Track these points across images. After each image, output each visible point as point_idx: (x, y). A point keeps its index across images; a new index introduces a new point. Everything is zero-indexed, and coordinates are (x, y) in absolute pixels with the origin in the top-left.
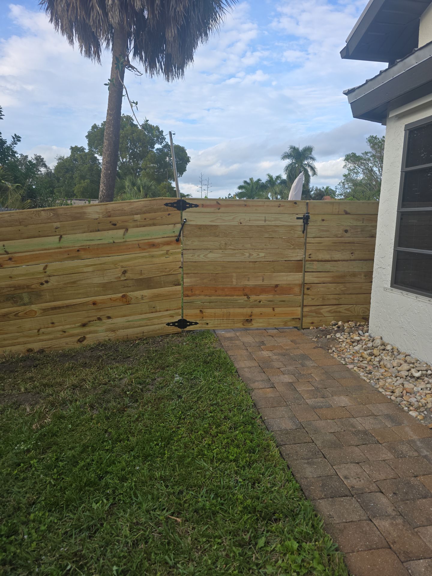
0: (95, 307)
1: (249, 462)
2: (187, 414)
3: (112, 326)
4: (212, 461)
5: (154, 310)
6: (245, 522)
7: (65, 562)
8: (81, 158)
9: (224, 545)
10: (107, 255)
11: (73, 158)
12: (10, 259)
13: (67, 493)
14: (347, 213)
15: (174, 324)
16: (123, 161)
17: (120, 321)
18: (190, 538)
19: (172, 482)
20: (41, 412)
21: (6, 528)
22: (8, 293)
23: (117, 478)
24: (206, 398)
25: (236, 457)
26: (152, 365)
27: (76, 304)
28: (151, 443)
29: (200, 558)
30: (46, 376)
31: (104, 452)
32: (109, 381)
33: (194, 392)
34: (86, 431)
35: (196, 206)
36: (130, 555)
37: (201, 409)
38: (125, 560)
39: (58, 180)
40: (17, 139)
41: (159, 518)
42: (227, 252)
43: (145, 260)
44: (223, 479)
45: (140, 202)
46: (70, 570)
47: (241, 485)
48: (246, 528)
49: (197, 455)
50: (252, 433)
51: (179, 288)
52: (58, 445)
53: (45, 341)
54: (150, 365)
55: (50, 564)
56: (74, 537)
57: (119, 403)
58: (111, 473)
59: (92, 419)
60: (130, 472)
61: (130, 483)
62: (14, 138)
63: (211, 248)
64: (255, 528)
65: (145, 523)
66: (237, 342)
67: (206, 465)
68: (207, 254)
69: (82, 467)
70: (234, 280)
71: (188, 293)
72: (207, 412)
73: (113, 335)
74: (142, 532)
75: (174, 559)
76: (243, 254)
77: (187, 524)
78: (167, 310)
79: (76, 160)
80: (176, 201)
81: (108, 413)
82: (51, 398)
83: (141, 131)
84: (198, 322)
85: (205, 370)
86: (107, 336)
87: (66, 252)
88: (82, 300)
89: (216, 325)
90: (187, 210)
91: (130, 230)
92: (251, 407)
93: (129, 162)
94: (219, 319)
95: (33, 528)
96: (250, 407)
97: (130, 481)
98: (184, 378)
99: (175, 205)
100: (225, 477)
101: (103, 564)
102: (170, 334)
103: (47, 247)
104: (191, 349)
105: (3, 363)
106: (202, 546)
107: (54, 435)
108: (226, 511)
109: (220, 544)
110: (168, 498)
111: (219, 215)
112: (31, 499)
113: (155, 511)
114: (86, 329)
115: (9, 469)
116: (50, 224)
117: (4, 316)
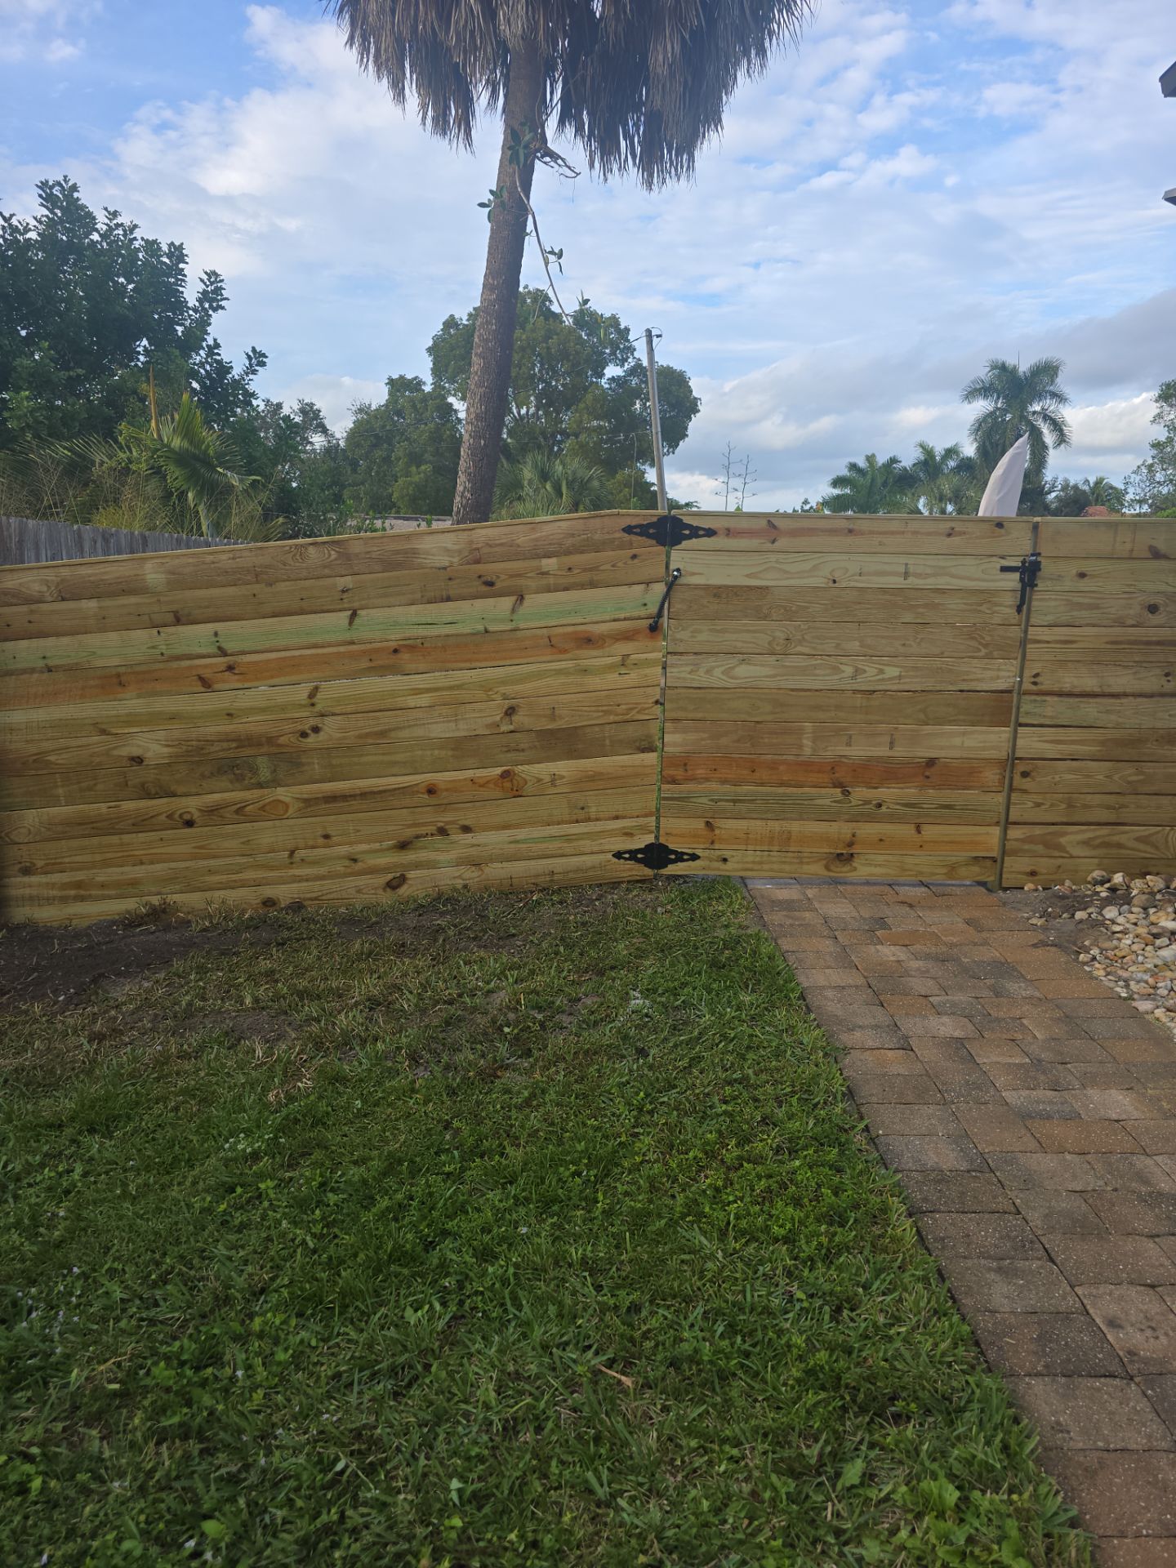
0: (433, 800)
1: (828, 1250)
2: (661, 1100)
3: (473, 851)
4: (723, 1234)
5: (581, 815)
6: (808, 1412)
7: (332, 1450)
8: (414, 406)
9: (747, 1465)
10: (468, 665)
11: (392, 408)
12: (230, 668)
13: (343, 1274)
14: (1156, 555)
15: (633, 855)
16: (519, 413)
17: (493, 840)
18: (655, 1434)
19: (612, 1278)
20: (289, 1062)
21: (194, 1346)
22: (222, 755)
23: (471, 1251)
24: (712, 1062)
25: (790, 1230)
26: (573, 961)
27: (385, 791)
28: (562, 1169)
29: (681, 1490)
30: (306, 970)
31: (440, 1178)
32: (460, 995)
33: (682, 1042)
34: (397, 1120)
35: (710, 533)
36: (494, 1456)
37: (697, 1091)
38: (482, 1467)
39: (354, 465)
40: (257, 359)
41: (575, 1369)
42: (790, 661)
43: (562, 679)
44: (752, 1286)
45: (558, 524)
46: (342, 1472)
47: (802, 1309)
48: (811, 1427)
49: (681, 1213)
50: (839, 1170)
51: (651, 758)
52: (326, 1148)
53: (307, 880)
54: (566, 961)
55: (296, 1451)
56: (356, 1388)
57: (483, 1056)
58: (455, 1236)
59: (413, 1091)
60: (503, 1239)
61: (502, 1267)
62: (249, 358)
63: (744, 651)
64: (835, 1432)
65: (537, 1376)
66: (807, 915)
67: (705, 1242)
68: (733, 668)
69: (383, 1212)
70: (807, 742)
71: (675, 773)
72: (716, 1099)
73: (475, 874)
74: (529, 1400)
75: (609, 1485)
76: (836, 670)
77: (647, 1396)
78: (617, 818)
79: (399, 413)
80: (655, 519)
81: (454, 1079)
82: (315, 1028)
83: (570, 330)
84: (698, 852)
85: (715, 986)
86: (459, 877)
87: (364, 652)
88: (400, 779)
89: (750, 866)
90: (685, 544)
91: (530, 600)
92: (839, 1096)
93: (535, 414)
94: (758, 848)
95: (258, 1354)
96: (835, 1098)
97: (502, 1263)
98: (654, 1001)
99: (651, 531)
100: (758, 1282)
101: (426, 1469)
102: (622, 882)
103: (318, 639)
104: (678, 927)
105: (205, 930)
106: (686, 1459)
107: (318, 1122)
108: (757, 1374)
109: (737, 1462)
110: (601, 1320)
111: (773, 557)
112: (256, 1278)
113: (564, 1350)
114: (410, 856)
115: (209, 1199)
116: (329, 581)
117: (212, 811)
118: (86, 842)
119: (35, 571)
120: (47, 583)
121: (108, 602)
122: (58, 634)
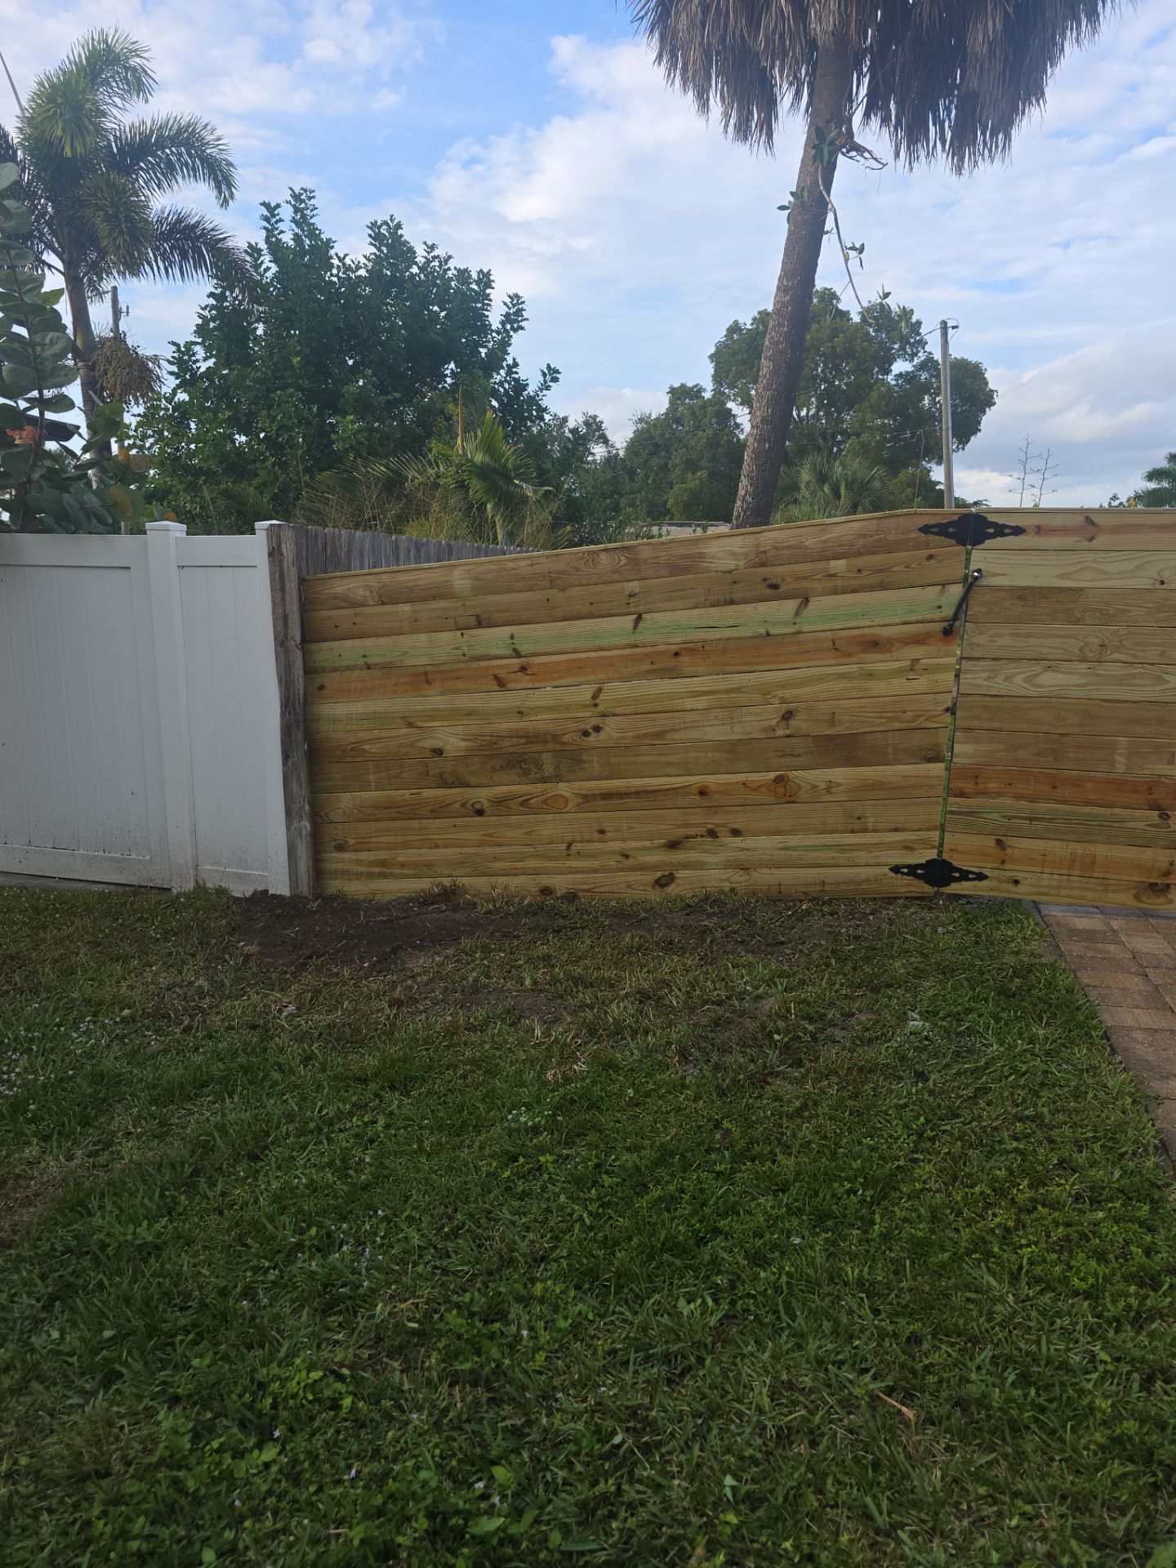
0: (704, 802)
1: (1138, 1313)
2: (944, 1128)
3: (741, 855)
4: (1015, 1278)
5: (857, 825)
6: (1114, 1483)
7: (610, 1424)
8: (693, 414)
9: (1041, 1525)
10: (747, 668)
11: (673, 416)
12: (523, 669)
13: (618, 1255)
15: (912, 870)
16: (798, 415)
17: (764, 844)
18: (939, 1474)
19: (891, 1304)
20: (565, 1044)
21: (483, 1300)
22: (511, 750)
23: (743, 1253)
24: (1001, 1094)
25: (1093, 1286)
26: (845, 975)
27: (658, 791)
28: (836, 1185)
29: (967, 1536)
30: (580, 958)
31: (711, 1176)
32: (729, 998)
33: (966, 1070)
34: (668, 1113)
35: (1018, 531)
36: (768, 1461)
37: (984, 1124)
38: (755, 1469)
39: (632, 473)
40: (551, 375)
41: (852, 1389)
42: (1102, 670)
43: (846, 684)
44: (1048, 1338)
45: (851, 524)
46: (618, 1446)
47: (1106, 1372)
48: (1117, 1499)
49: (967, 1249)
50: (1151, 1230)
51: (938, 768)
52: (600, 1131)
53: (582, 872)
54: (837, 974)
55: (576, 1417)
56: (631, 1368)
57: (752, 1060)
58: (727, 1235)
59: (684, 1086)
60: (775, 1247)
61: (774, 1274)
62: (544, 375)
63: (1051, 657)
64: (1145, 1509)
65: (812, 1391)
66: (1112, 948)
67: (994, 1283)
68: (1037, 675)
69: (655, 1201)
70: (1120, 760)
71: (964, 785)
72: (1005, 1134)
73: (743, 878)
74: (803, 1412)
75: (889, 1515)
77: (930, 1432)
78: (896, 830)
79: (678, 421)
80: (956, 518)
81: (724, 1080)
82: (589, 1015)
83: (858, 328)
84: (986, 872)
85: (1004, 1015)
86: (727, 880)
87: (646, 655)
88: (680, 779)
89: (1045, 890)
90: (988, 543)
91: (814, 602)
92: (1151, 1150)
93: (816, 416)
94: (1056, 871)
95: (540, 1318)
96: (1146, 1150)
97: (775, 1270)
98: (935, 1025)
99: (951, 530)
100: (1054, 1336)
101: (700, 1460)
102: (899, 898)
103: (604, 643)
104: (961, 950)
105: (489, 912)
106: (973, 1504)
107: (594, 1105)
108: (1053, 1432)
109: (1030, 1519)
110: (879, 1345)
111: (1090, 556)
112: (537, 1246)
113: (839, 1368)
114: (678, 856)
115: (494, 1164)
116: (618, 586)
117: (500, 802)
118: (391, 824)
120: (369, 588)
121: (420, 606)
122: (377, 636)
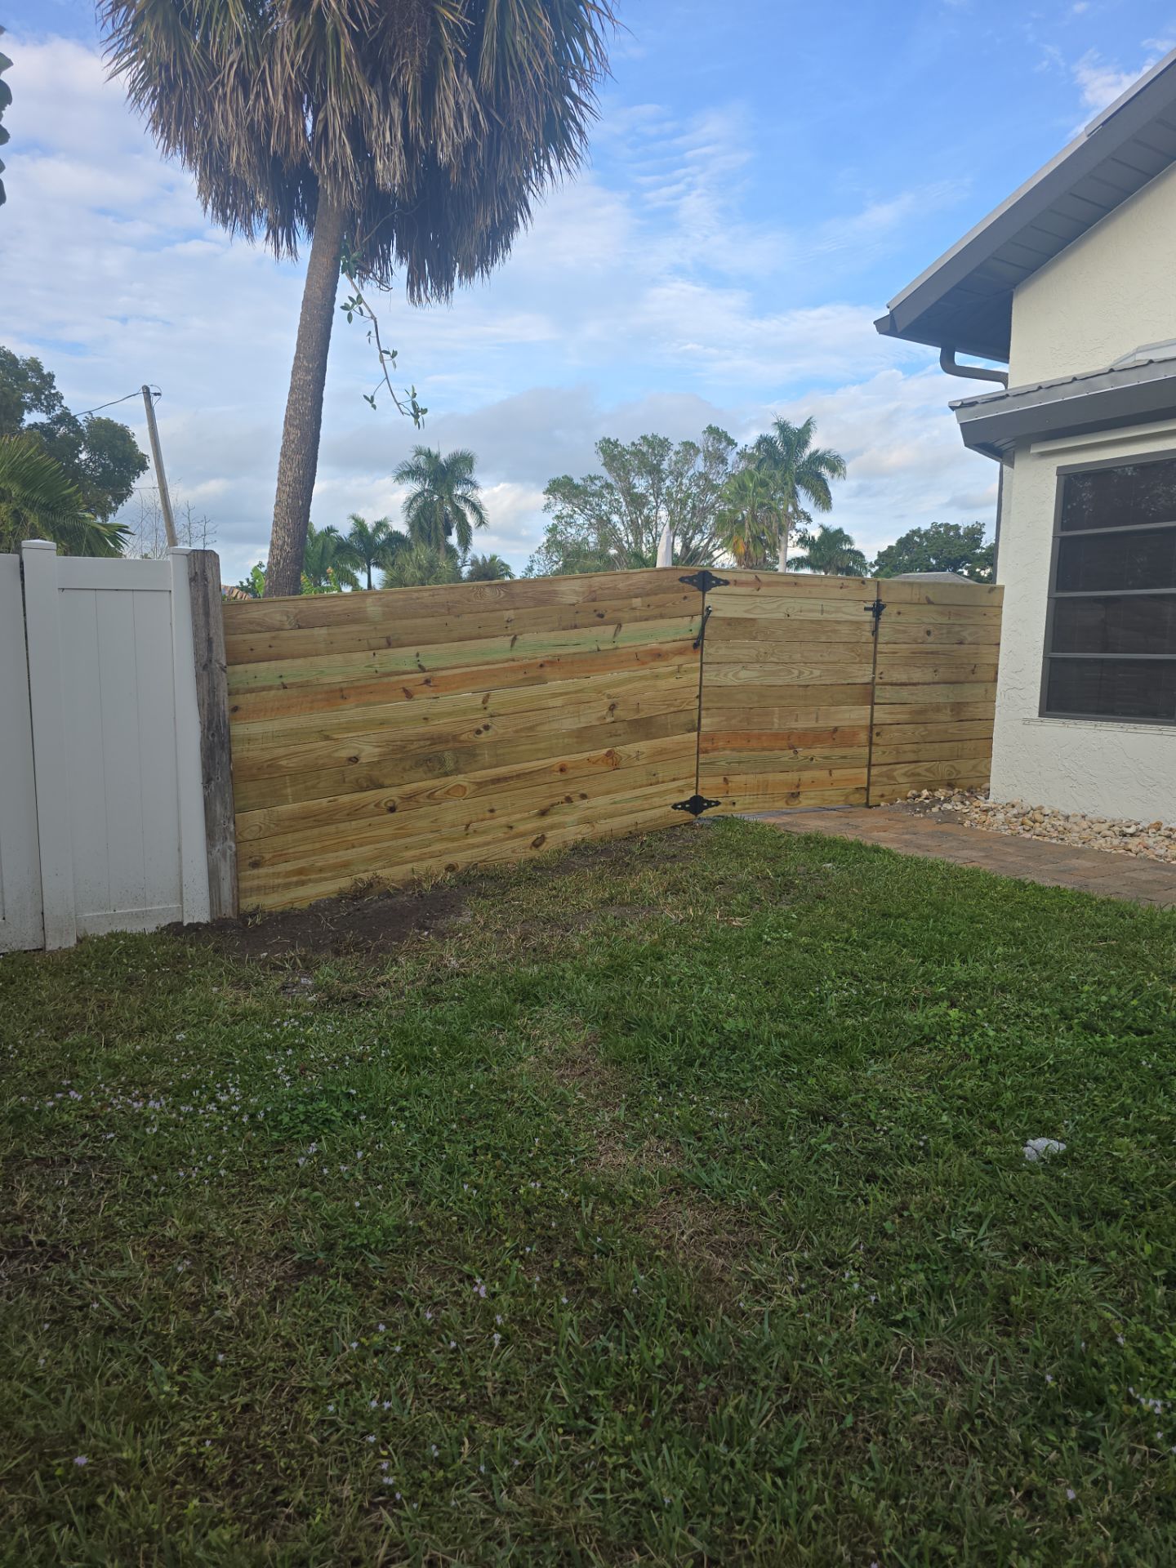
0: (564, 777)
3: (588, 813)
5: (654, 780)
10: (584, 675)
12: (427, 682)
14: (930, 602)
15: (683, 805)
17: (600, 803)
22: (418, 751)
27: (531, 772)
35: (726, 583)
42: (766, 667)
43: (644, 683)
51: (693, 736)
53: (477, 847)
63: (744, 660)
68: (738, 673)
70: (776, 720)
71: (706, 745)
73: (589, 830)
76: (790, 672)
78: (674, 780)
80: (697, 573)
84: (720, 800)
86: (580, 833)
87: (521, 667)
88: (543, 762)
90: (714, 590)
91: (624, 627)
94: (751, 793)
99: (695, 581)
102: (677, 825)
103: (490, 658)
114: (548, 820)
116: (498, 613)
117: (410, 798)
118: (307, 833)
119: (277, 604)
120: (287, 613)
121: (335, 630)
122: (293, 657)
